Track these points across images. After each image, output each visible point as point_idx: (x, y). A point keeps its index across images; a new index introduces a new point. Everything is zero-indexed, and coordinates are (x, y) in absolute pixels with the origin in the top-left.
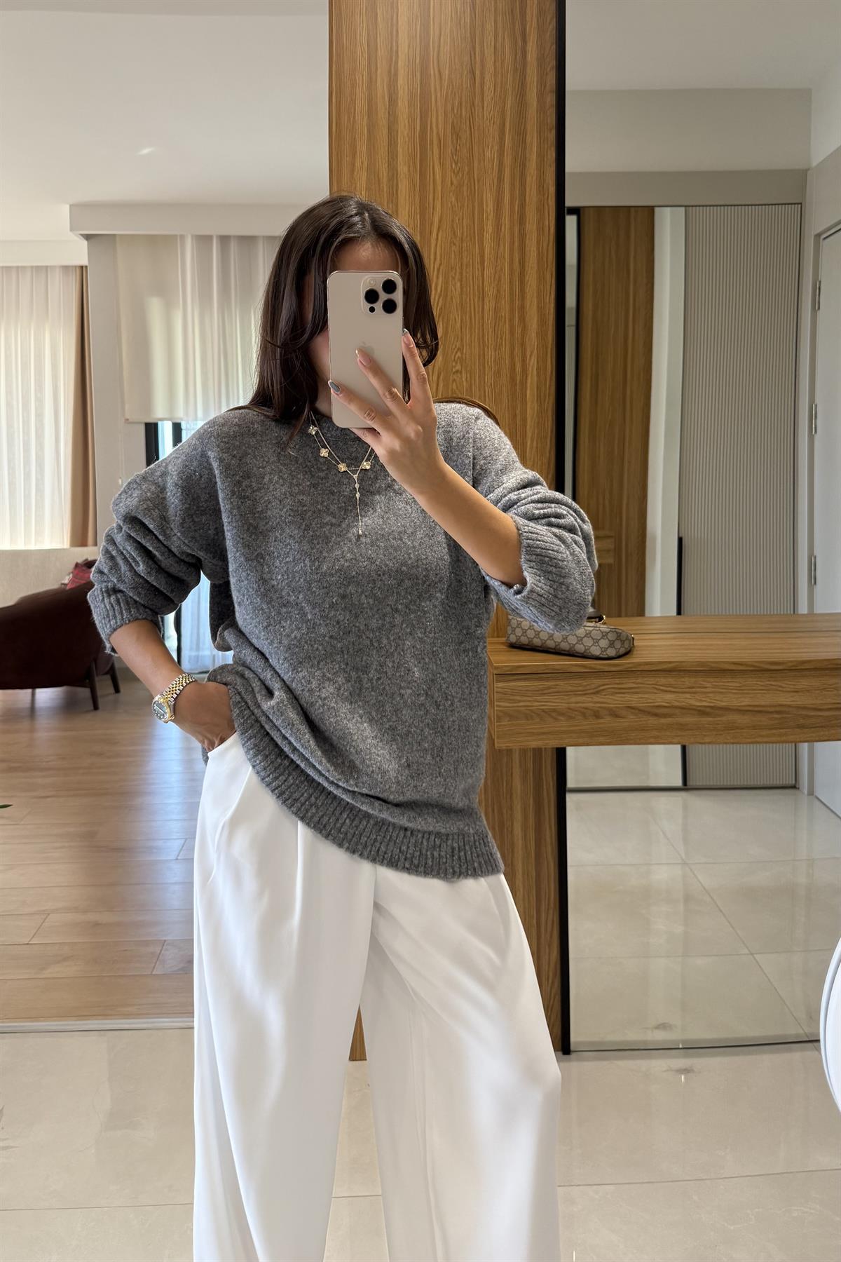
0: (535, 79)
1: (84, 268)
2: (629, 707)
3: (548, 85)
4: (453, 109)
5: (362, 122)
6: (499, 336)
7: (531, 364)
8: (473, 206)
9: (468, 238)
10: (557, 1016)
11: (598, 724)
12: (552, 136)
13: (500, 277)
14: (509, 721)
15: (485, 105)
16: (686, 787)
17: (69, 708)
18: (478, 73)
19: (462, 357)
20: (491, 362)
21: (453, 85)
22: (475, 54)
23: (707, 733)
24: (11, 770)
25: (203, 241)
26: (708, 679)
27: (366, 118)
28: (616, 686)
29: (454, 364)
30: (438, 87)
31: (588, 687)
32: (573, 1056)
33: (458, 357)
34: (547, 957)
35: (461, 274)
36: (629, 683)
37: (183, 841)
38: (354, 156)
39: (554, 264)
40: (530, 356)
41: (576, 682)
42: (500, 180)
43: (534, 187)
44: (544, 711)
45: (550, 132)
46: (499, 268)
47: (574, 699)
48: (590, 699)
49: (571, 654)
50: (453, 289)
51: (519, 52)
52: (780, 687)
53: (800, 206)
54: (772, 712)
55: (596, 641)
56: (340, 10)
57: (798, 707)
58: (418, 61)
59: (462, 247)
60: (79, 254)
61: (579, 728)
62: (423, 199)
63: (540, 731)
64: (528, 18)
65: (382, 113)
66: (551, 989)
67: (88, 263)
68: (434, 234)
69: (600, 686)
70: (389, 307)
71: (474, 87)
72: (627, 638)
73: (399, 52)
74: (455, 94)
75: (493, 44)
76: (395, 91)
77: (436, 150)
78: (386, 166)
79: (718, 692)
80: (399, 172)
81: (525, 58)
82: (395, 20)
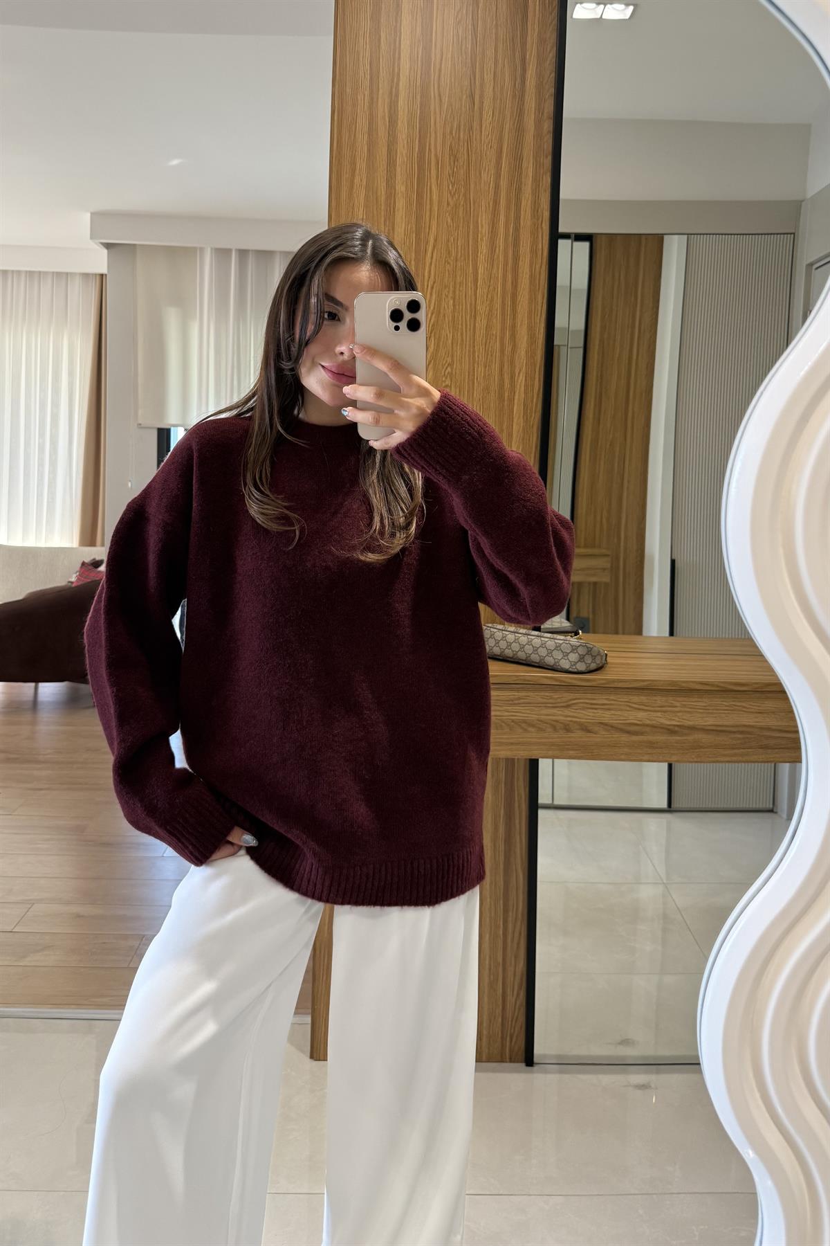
0: (534, 105)
1: (104, 277)
2: (601, 723)
3: (546, 112)
4: (451, 131)
5: (362, 140)
6: (490, 354)
7: (520, 381)
8: (469, 227)
9: (462, 258)
10: (521, 1028)
11: (569, 737)
12: (548, 162)
13: (492, 297)
15: (483, 128)
16: (670, 810)
17: (70, 703)
18: (477, 97)
19: (452, 372)
20: (480, 378)
21: (452, 110)
22: (475, 80)
24: (9, 760)
25: (222, 254)
26: (678, 699)
27: (366, 136)
28: (587, 701)
29: (444, 379)
30: (437, 110)
31: (559, 700)
32: (536, 1068)
33: (449, 373)
34: (513, 970)
35: (454, 292)
36: (601, 699)
38: (353, 175)
39: (546, 286)
40: (519, 374)
41: (547, 694)
42: (496, 202)
43: (529, 211)
44: (513, 722)
45: (547, 158)
46: (491, 288)
47: (545, 711)
48: (560, 712)
49: (541, 666)
50: (446, 306)
51: (518, 80)
52: (745, 707)
53: (792, 235)
54: (734, 732)
55: (566, 655)
56: (345, 32)
57: (762, 728)
58: (418, 83)
59: (456, 267)
60: (99, 262)
61: (551, 740)
62: (419, 218)
63: (511, 741)
64: (528, 46)
65: (382, 132)
66: (516, 1000)
67: (108, 272)
68: (429, 254)
69: (571, 700)
70: (414, 325)
71: (473, 111)
72: (599, 653)
73: (401, 74)
74: (454, 117)
75: (493, 70)
76: (395, 111)
77: (434, 173)
78: (384, 184)
79: (686, 712)
80: (397, 191)
81: (524, 85)
82: (397, 43)
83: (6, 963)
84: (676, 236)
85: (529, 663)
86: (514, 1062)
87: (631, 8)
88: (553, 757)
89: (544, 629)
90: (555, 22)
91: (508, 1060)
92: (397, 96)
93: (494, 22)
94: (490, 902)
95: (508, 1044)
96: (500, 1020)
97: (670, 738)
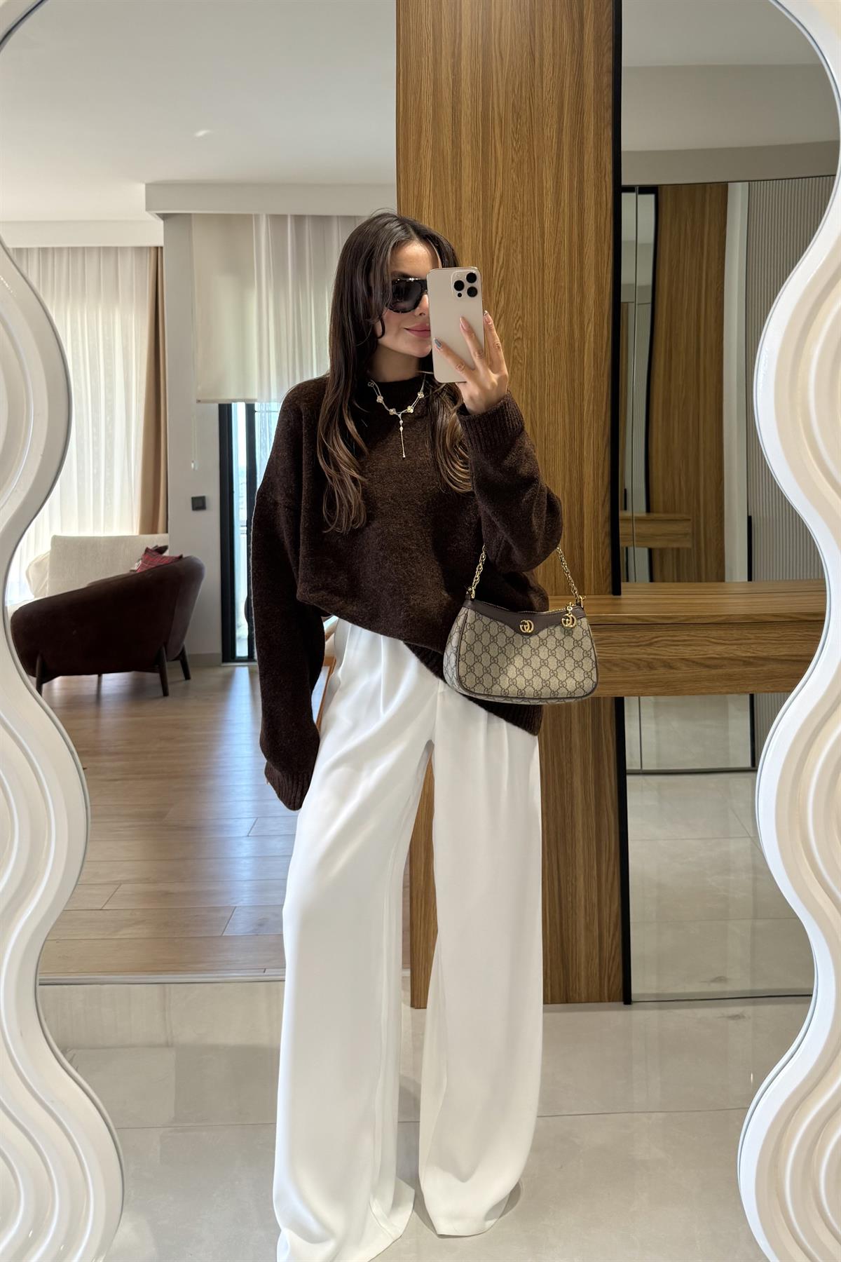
0: (592, 60)
1: (159, 250)
2: (683, 659)
3: (605, 65)
4: (513, 90)
5: (427, 103)
6: (559, 305)
7: (589, 331)
8: (534, 183)
9: (529, 213)
10: (618, 968)
11: (653, 675)
12: (608, 115)
13: (559, 250)
15: (544, 85)
16: (754, 768)
17: (136, 694)
18: (537, 55)
19: (523, 325)
20: (551, 330)
21: (513, 66)
22: (534, 37)
23: (751, 683)
25: (277, 220)
26: (751, 631)
27: (431, 98)
28: (669, 638)
29: (515, 332)
30: (499, 68)
31: (641, 639)
32: (634, 1005)
33: (520, 325)
34: (608, 908)
35: (522, 246)
36: (683, 635)
37: (254, 820)
38: (420, 135)
39: (612, 237)
40: (588, 323)
42: (559, 156)
43: (592, 164)
45: (607, 111)
46: (558, 241)
47: (628, 651)
48: (643, 651)
50: (515, 261)
51: (577, 36)
59: (523, 222)
60: (155, 234)
61: (634, 678)
62: (485, 175)
65: (446, 93)
66: (612, 940)
67: (165, 243)
68: (496, 210)
69: (653, 638)
70: (472, 292)
71: (534, 69)
73: (463, 34)
74: (515, 76)
75: (551, 26)
76: (458, 71)
77: (497, 131)
78: (449, 144)
79: (760, 643)
80: (462, 150)
81: (583, 38)
82: (458, 5)
83: (100, 937)
84: (740, 184)
86: (613, 1001)
88: (639, 695)
91: (606, 999)
92: (460, 54)
95: (606, 984)
96: (597, 960)
97: (745, 669)
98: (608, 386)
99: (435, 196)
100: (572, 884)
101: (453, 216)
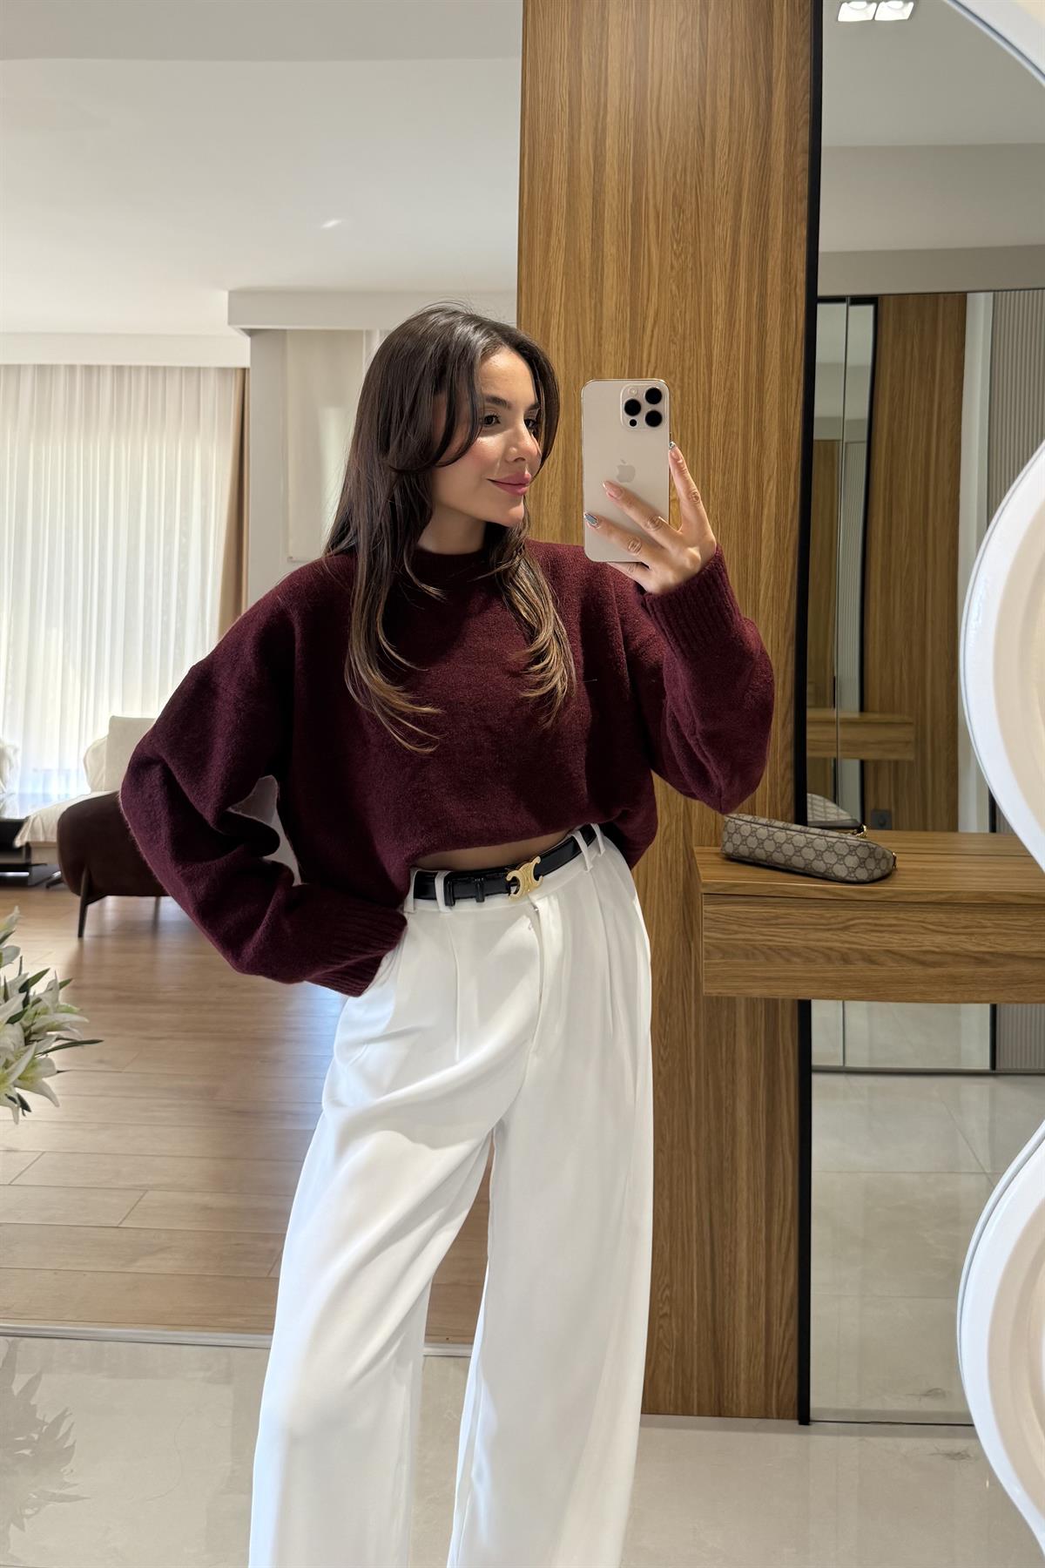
0: (783, 137)
1: (246, 371)
2: (888, 951)
3: (799, 144)
4: (675, 175)
5: (560, 191)
6: (729, 456)
7: (769, 491)
8: (699, 297)
9: (692, 336)
10: (792, 1371)
11: (849, 971)
12: (803, 207)
13: (732, 384)
14: (723, 958)
15: (717, 170)
16: (994, 1072)
18: (708, 130)
20: (718, 489)
21: (675, 146)
22: (705, 107)
23: (987, 989)
24: (119, 1000)
26: (988, 916)
27: (565, 185)
28: (870, 921)
30: (657, 152)
31: (833, 921)
32: (813, 1427)
34: (780, 1288)
35: (682, 379)
36: (889, 918)
38: (549, 235)
39: (802, 368)
40: (769, 481)
41: (816, 912)
42: (734, 264)
43: (778, 272)
44: (771, 949)
45: (801, 203)
46: (730, 373)
47: (814, 935)
48: (835, 937)
49: (808, 873)
51: (763, 106)
55: (841, 858)
56: (536, 54)
58: (631, 115)
59: (684, 347)
60: (240, 352)
61: (821, 975)
62: (634, 286)
63: (768, 975)
64: (775, 62)
65: (586, 180)
67: (252, 363)
68: (648, 333)
69: (849, 920)
70: (654, 419)
71: (703, 148)
72: (884, 856)
73: (608, 105)
74: (678, 157)
75: (728, 94)
76: (601, 152)
77: (652, 226)
78: (588, 245)
79: (1000, 934)
80: (605, 254)
81: (771, 110)
82: (603, 67)
83: (110, 1269)
84: (982, 294)
85: (790, 868)
86: (783, 1418)
87: (911, 5)
89: (812, 822)
90: (808, 31)
91: (775, 1416)
92: (604, 130)
93: (729, 34)
94: (748, 1198)
95: (774, 1393)
96: (763, 1358)
97: (979, 970)
98: (794, 564)
99: (566, 311)
100: (731, 1251)
101: (590, 339)
